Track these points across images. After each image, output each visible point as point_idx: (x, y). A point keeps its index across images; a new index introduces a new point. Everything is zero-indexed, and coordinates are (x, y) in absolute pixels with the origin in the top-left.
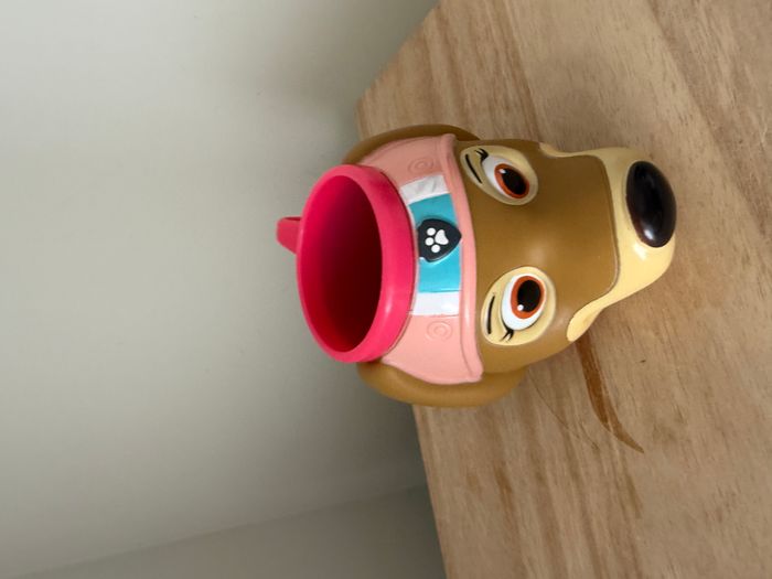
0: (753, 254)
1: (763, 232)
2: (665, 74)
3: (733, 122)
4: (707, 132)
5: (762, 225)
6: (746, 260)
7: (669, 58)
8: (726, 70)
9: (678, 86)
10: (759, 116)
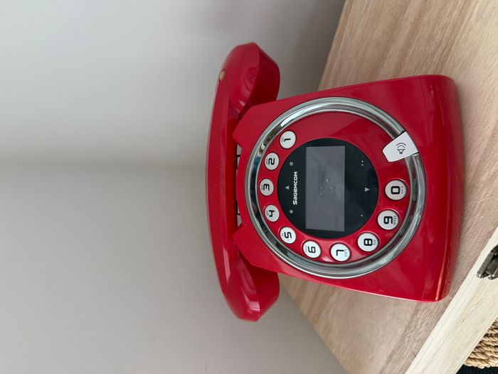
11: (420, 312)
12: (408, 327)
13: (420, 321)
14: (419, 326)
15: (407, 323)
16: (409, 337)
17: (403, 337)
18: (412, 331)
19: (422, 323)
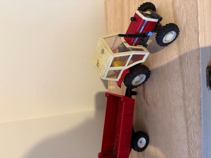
5: (181, 66)
6: (176, 72)
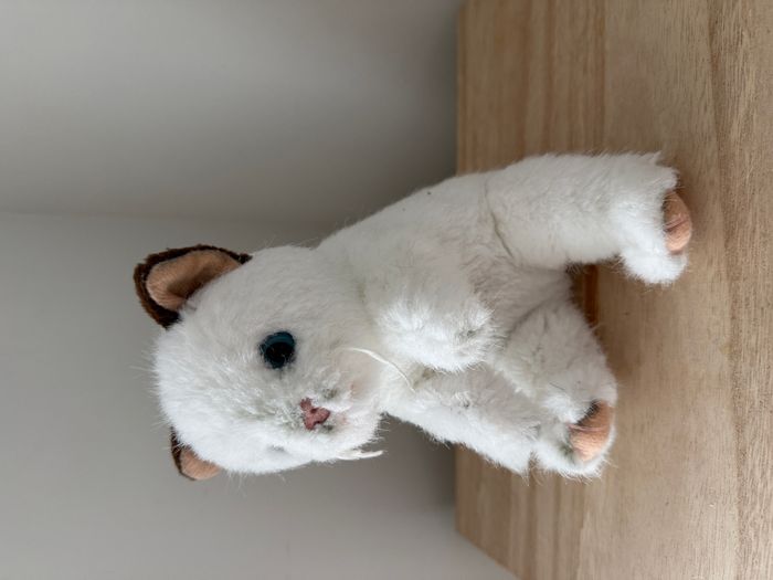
0: (715, 261)
1: (726, 246)
2: (703, 94)
3: (734, 155)
4: (716, 155)
7: (709, 80)
8: (742, 110)
9: (709, 109)
10: (751, 157)
11: (749, 452)
12: (742, 500)
13: (758, 474)
14: (759, 486)
15: (735, 495)
16: (753, 524)
17: (741, 531)
18: (754, 504)
19: (763, 473)
